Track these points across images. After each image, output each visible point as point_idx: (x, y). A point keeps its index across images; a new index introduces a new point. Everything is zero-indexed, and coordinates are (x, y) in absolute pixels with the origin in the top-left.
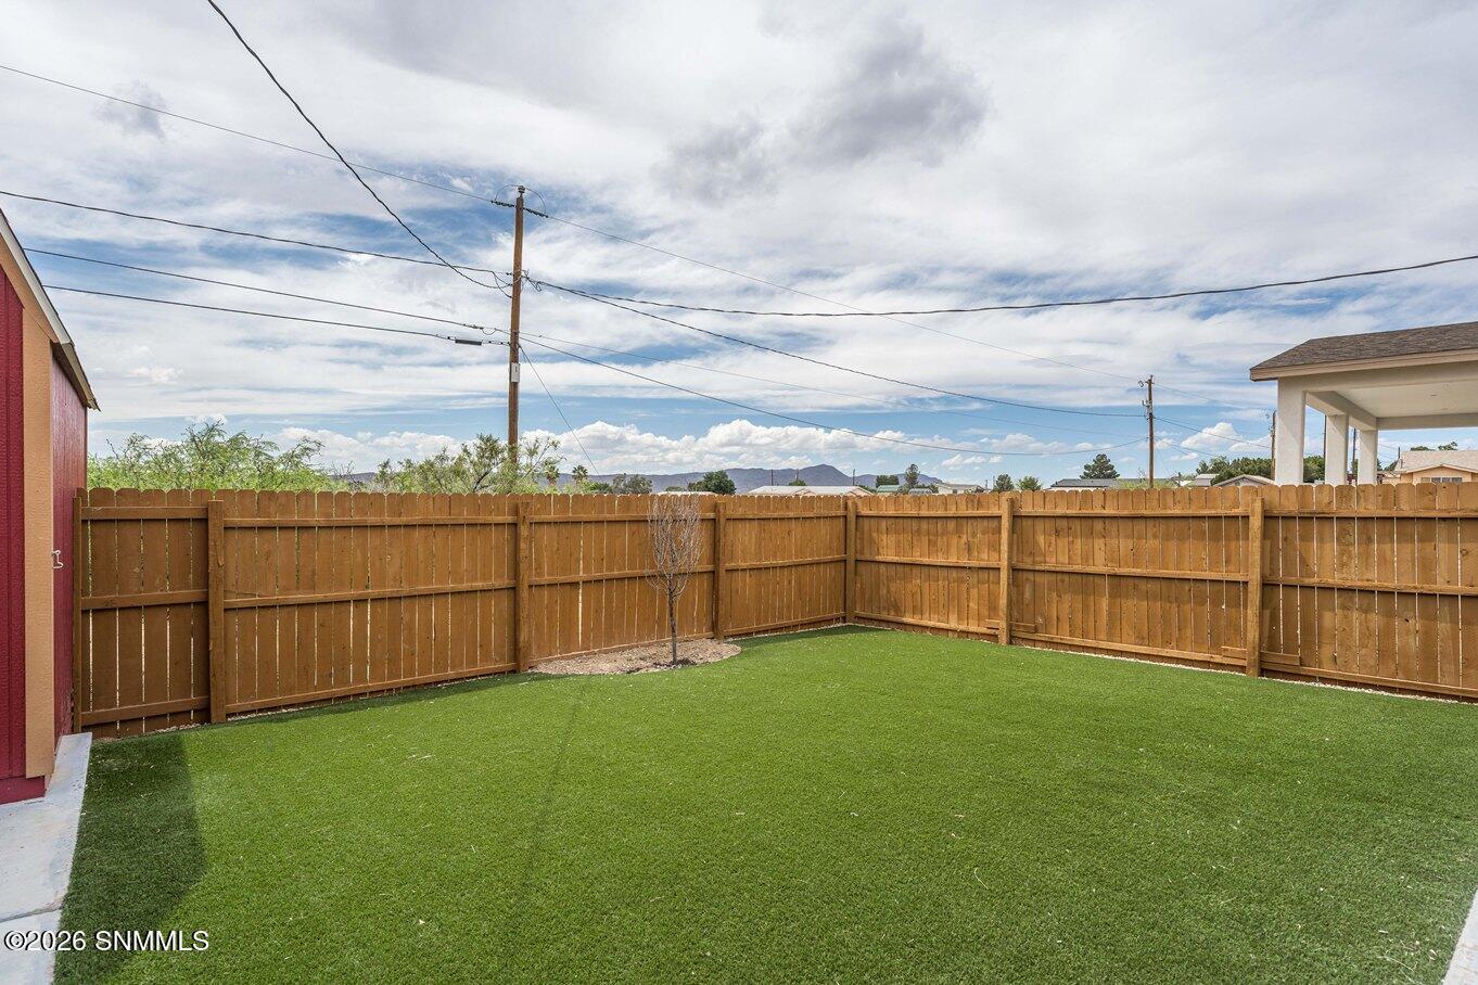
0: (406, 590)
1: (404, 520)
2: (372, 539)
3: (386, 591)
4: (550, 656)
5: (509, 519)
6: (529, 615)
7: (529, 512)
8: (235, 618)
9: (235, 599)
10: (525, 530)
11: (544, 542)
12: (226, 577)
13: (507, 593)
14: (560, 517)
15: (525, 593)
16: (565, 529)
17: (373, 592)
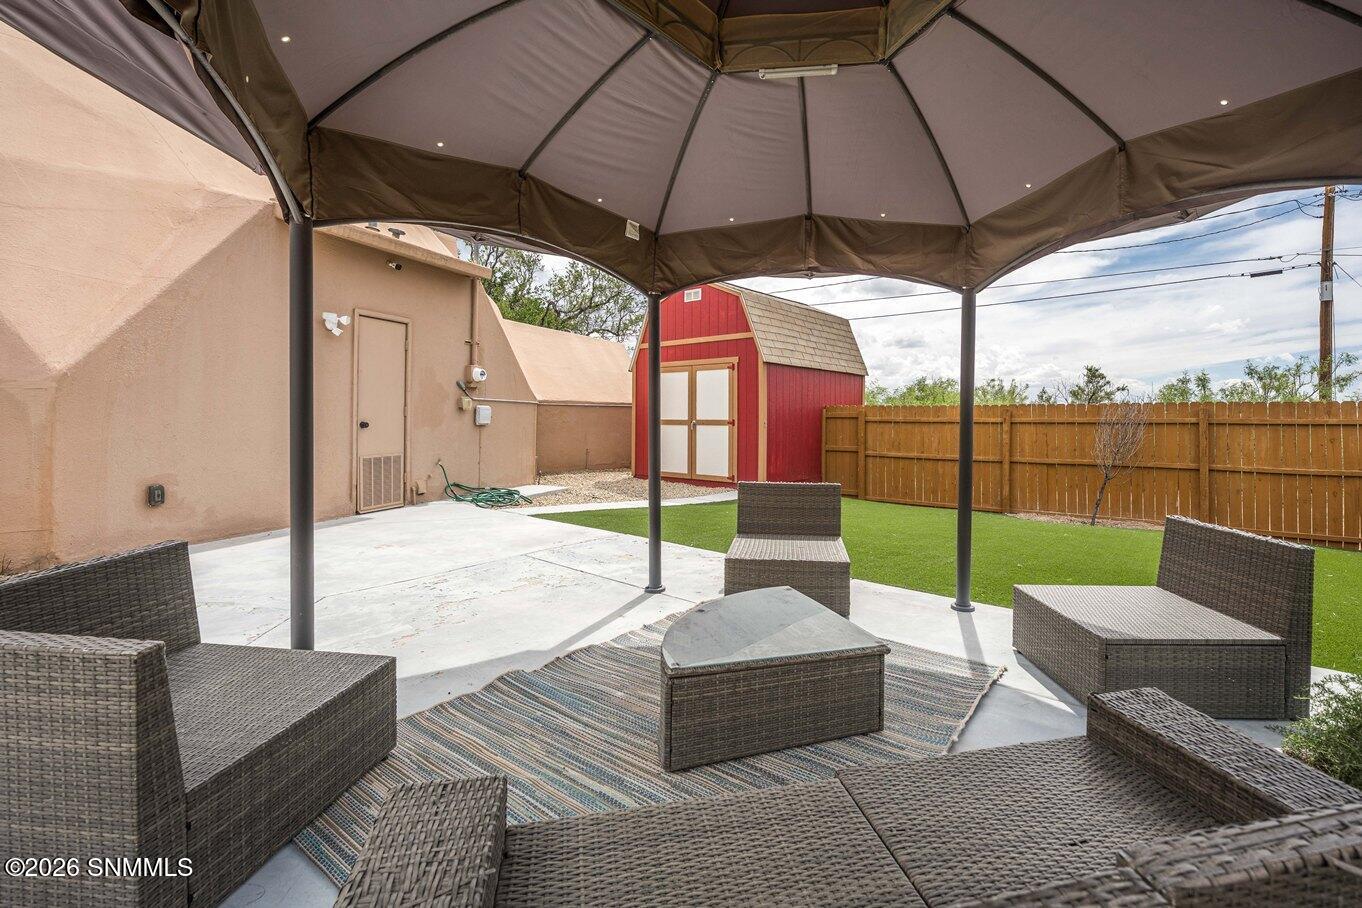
2: (925, 429)
3: (931, 456)
4: (1031, 510)
5: (999, 420)
6: (1010, 480)
7: (1011, 416)
8: (870, 460)
9: (870, 452)
10: (1006, 427)
11: (1026, 435)
12: (866, 442)
13: (998, 465)
14: (1038, 419)
15: (1006, 466)
16: (1040, 427)
17: (924, 455)
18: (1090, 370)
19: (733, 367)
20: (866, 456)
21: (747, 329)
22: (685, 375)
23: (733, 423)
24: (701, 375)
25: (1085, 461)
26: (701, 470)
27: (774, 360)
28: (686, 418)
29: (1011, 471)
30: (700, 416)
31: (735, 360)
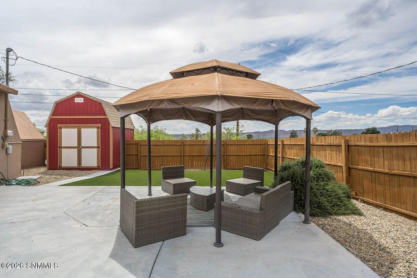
0: (164, 155)
1: (163, 144)
2: (159, 147)
3: (161, 155)
4: (188, 168)
5: (180, 144)
6: (183, 161)
7: (183, 143)
8: (142, 157)
9: (141, 155)
10: (182, 146)
11: (187, 148)
12: (140, 152)
13: (180, 157)
14: (190, 144)
15: (182, 157)
16: (191, 146)
17: (159, 155)
18: (197, 129)
19: (99, 128)
20: (141, 156)
21: (105, 115)
22: (76, 129)
23: (99, 147)
24: (83, 130)
25: (201, 154)
26: (84, 165)
27: (115, 126)
28: (77, 146)
29: (183, 157)
30: (83, 145)
31: (100, 125)
